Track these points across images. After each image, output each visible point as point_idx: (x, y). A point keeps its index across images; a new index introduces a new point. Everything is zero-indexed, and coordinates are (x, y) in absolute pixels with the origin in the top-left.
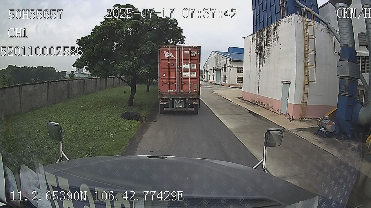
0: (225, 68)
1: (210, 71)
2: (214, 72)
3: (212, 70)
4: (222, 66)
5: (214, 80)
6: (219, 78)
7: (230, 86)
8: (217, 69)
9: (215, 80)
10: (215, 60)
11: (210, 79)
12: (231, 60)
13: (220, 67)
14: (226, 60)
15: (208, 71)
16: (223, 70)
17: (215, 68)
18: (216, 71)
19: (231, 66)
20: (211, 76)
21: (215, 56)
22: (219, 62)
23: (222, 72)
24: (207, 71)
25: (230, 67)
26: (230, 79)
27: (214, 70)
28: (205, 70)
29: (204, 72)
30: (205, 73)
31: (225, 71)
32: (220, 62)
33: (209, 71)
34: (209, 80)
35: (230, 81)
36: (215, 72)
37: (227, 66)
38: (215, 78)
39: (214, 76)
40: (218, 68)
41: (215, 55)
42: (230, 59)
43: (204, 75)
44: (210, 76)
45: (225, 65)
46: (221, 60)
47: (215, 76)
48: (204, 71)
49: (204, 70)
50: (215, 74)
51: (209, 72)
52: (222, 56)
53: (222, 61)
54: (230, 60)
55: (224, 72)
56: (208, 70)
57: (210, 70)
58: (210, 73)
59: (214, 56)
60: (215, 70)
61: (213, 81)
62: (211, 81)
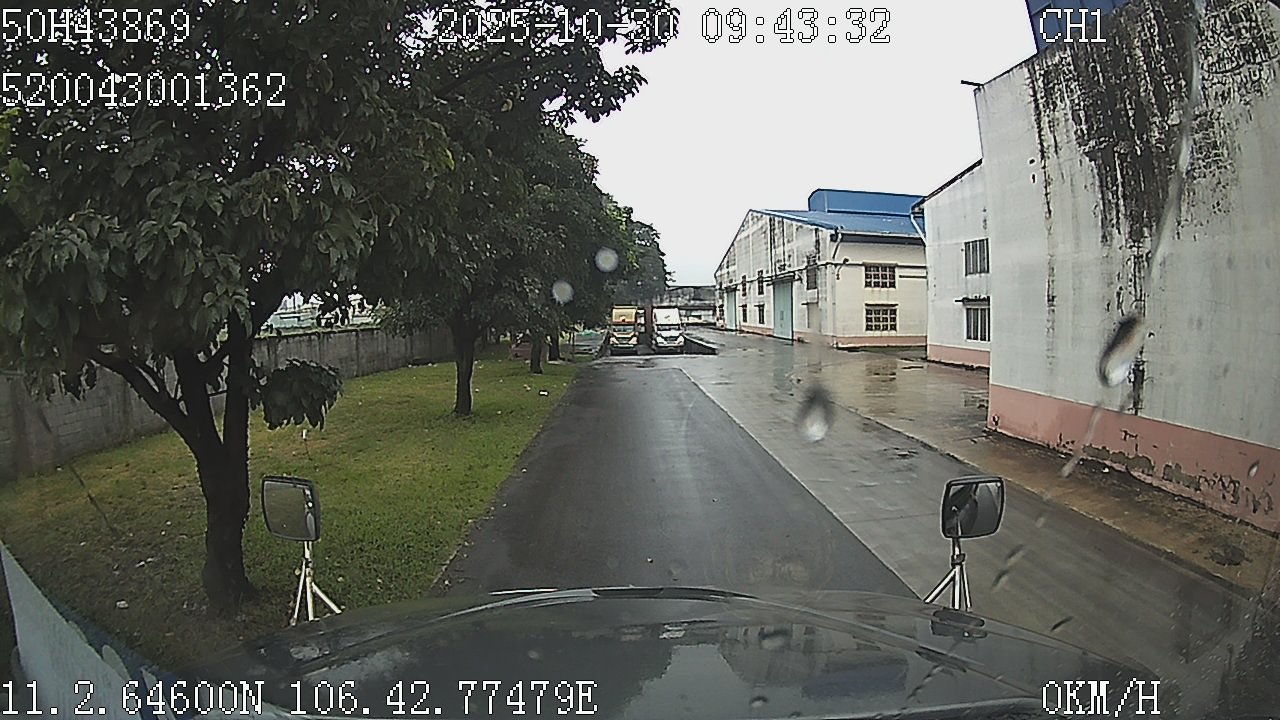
0: (813, 271)
1: (744, 290)
2: (761, 293)
3: (752, 281)
4: (796, 265)
5: (762, 321)
6: (785, 314)
7: (840, 345)
8: (776, 275)
9: (769, 323)
10: (764, 241)
11: (745, 320)
12: (840, 236)
13: (788, 269)
14: (814, 239)
15: (735, 290)
16: (800, 279)
17: (765, 275)
18: (771, 287)
19: (842, 262)
20: (748, 309)
21: (762, 228)
22: (780, 250)
23: (800, 288)
24: (732, 290)
25: (836, 265)
26: (838, 315)
27: (761, 281)
28: (724, 286)
29: (717, 293)
30: (725, 295)
31: (812, 284)
32: (788, 247)
33: (740, 287)
34: (743, 323)
35: (839, 325)
36: (769, 290)
37: (819, 263)
38: (769, 316)
39: (761, 308)
40: (778, 273)
41: (760, 223)
42: (833, 232)
43: (722, 306)
44: (745, 306)
45: (807, 257)
46: (789, 242)
47: (769, 308)
48: (720, 289)
49: (721, 284)
50: (768, 297)
51: (739, 293)
52: (794, 223)
53: (794, 245)
54: (833, 238)
55: (808, 289)
56: (734, 283)
57: (744, 285)
58: (744, 295)
59: (755, 228)
60: (765, 284)
61: (761, 325)
62: (749, 327)
